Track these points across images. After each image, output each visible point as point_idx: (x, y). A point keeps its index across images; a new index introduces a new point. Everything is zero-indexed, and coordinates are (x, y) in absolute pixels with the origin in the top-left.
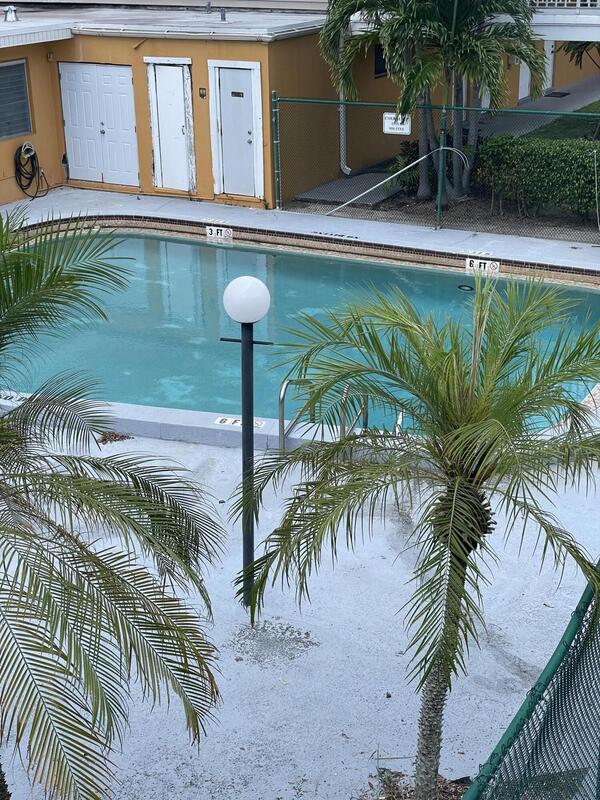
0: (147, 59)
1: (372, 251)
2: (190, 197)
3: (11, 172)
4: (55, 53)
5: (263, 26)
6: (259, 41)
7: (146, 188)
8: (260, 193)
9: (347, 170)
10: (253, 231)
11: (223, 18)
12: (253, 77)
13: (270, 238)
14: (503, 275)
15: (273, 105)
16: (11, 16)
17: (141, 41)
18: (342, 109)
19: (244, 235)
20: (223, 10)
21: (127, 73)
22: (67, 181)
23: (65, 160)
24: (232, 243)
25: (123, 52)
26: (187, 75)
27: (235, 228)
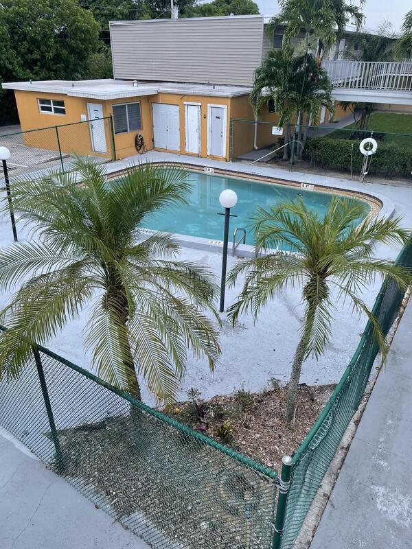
0: (185, 103)
1: (266, 179)
2: (198, 156)
3: (134, 144)
4: (151, 99)
5: (229, 92)
6: (227, 97)
7: (182, 152)
8: (224, 156)
9: (256, 148)
10: (222, 170)
11: (214, 88)
12: (225, 111)
13: (228, 173)
14: (315, 190)
15: (231, 122)
16: (135, 85)
17: (183, 96)
18: (256, 124)
19: (218, 171)
20: (214, 85)
21: (177, 108)
22: (154, 148)
23: (153, 140)
24: (214, 174)
25: (176, 100)
26: (200, 109)
27: (215, 169)
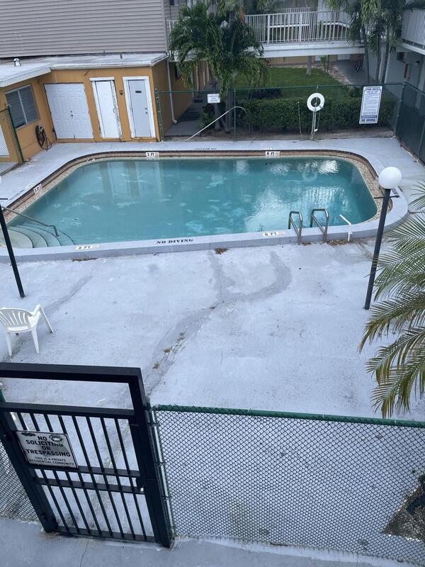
0: (92, 79)
1: (224, 154)
2: (120, 140)
3: (36, 140)
4: (43, 81)
5: (148, 60)
6: (148, 67)
7: (97, 139)
8: (154, 135)
9: (175, 121)
10: (169, 152)
11: (121, 57)
12: (146, 84)
13: (177, 154)
14: (282, 156)
15: (156, 95)
16: (17, 64)
17: (88, 71)
18: (171, 94)
19: (164, 154)
20: (121, 54)
21: (81, 87)
22: (56, 140)
23: (54, 131)
24: (159, 158)
25: (79, 77)
26: (113, 85)
27: (160, 152)
